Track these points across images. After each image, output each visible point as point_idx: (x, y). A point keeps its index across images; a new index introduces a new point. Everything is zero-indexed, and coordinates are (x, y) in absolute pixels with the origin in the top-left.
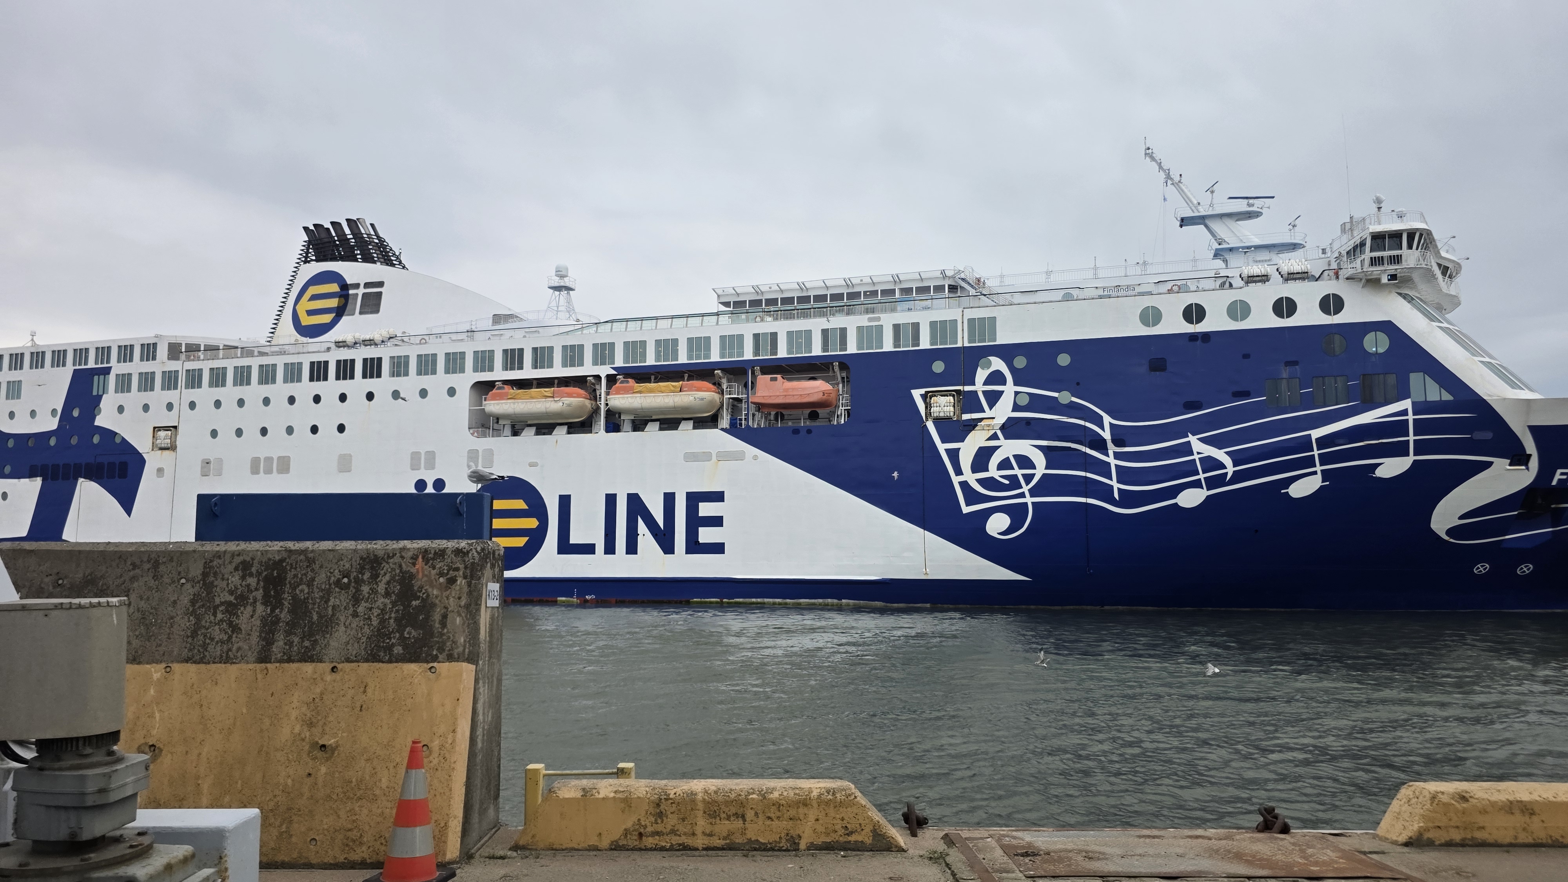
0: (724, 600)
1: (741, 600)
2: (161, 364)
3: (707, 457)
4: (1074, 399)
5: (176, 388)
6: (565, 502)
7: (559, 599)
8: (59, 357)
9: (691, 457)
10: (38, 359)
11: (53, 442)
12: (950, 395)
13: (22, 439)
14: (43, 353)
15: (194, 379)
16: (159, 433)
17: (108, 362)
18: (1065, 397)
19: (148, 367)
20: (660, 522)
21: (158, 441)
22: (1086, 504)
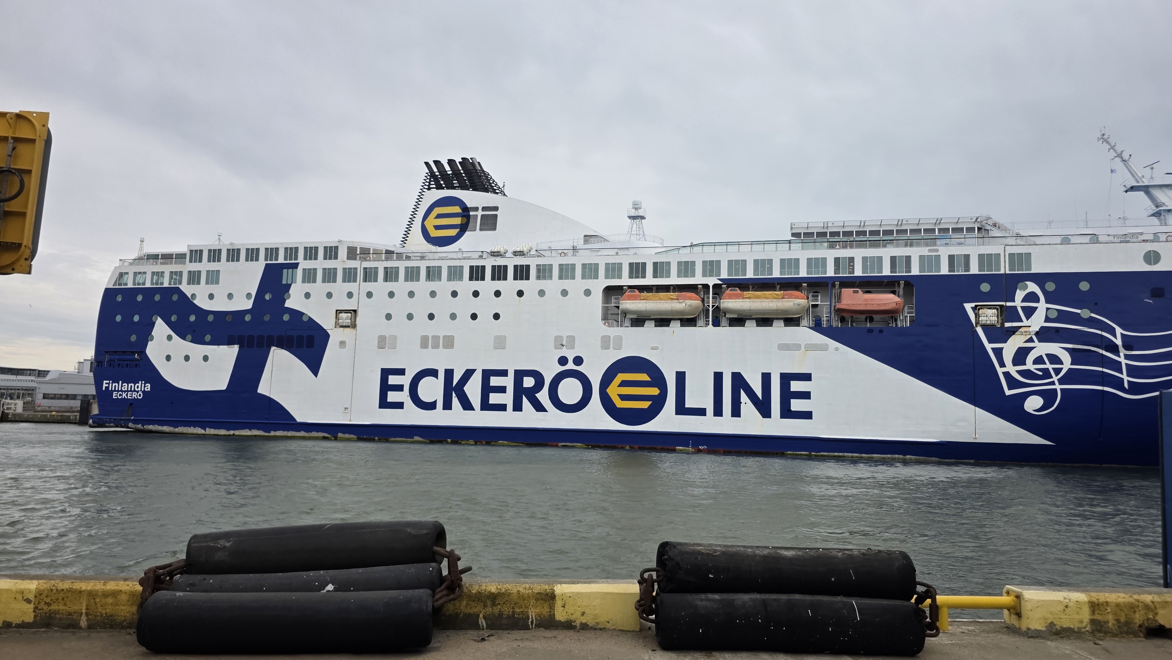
0: (813, 453)
1: (826, 454)
2: (341, 263)
3: (797, 347)
4: (1093, 315)
5: (355, 281)
6: (681, 377)
7: (677, 448)
8: (252, 254)
9: (784, 347)
10: (233, 255)
11: (248, 318)
12: (994, 309)
13: (220, 315)
14: (239, 250)
15: (370, 275)
16: (341, 314)
17: (296, 259)
18: (1085, 313)
19: (330, 264)
20: (759, 393)
21: (340, 321)
22: (1103, 391)
